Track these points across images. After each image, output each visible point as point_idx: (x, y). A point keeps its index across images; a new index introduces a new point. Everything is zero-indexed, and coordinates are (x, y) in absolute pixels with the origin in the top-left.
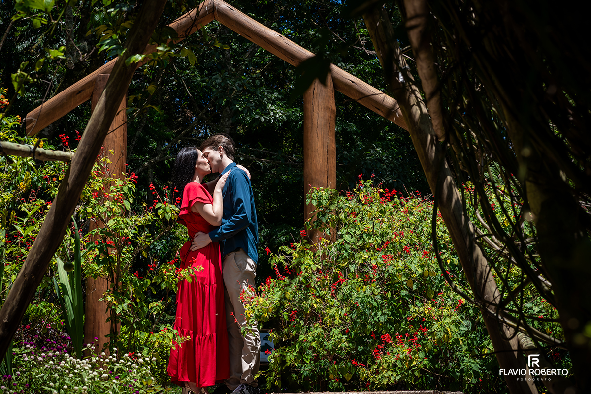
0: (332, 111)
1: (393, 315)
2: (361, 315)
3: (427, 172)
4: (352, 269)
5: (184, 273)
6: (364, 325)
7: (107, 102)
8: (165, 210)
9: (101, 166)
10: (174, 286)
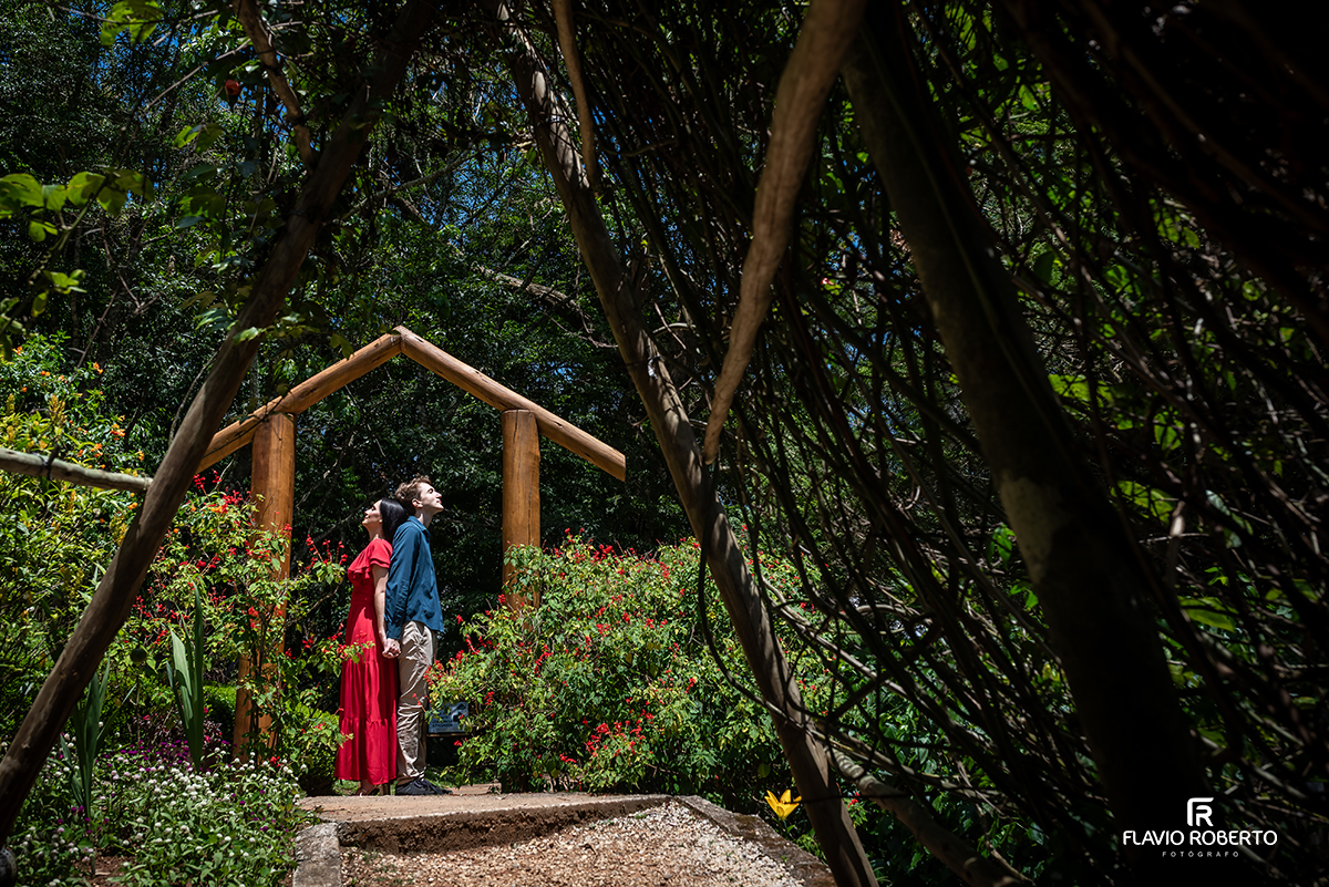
0: (536, 457)
1: (608, 695)
2: (571, 696)
3: (689, 508)
4: (559, 641)
5: (349, 651)
6: (573, 709)
7: (206, 402)
8: (325, 570)
9: (247, 516)
10: (335, 668)
